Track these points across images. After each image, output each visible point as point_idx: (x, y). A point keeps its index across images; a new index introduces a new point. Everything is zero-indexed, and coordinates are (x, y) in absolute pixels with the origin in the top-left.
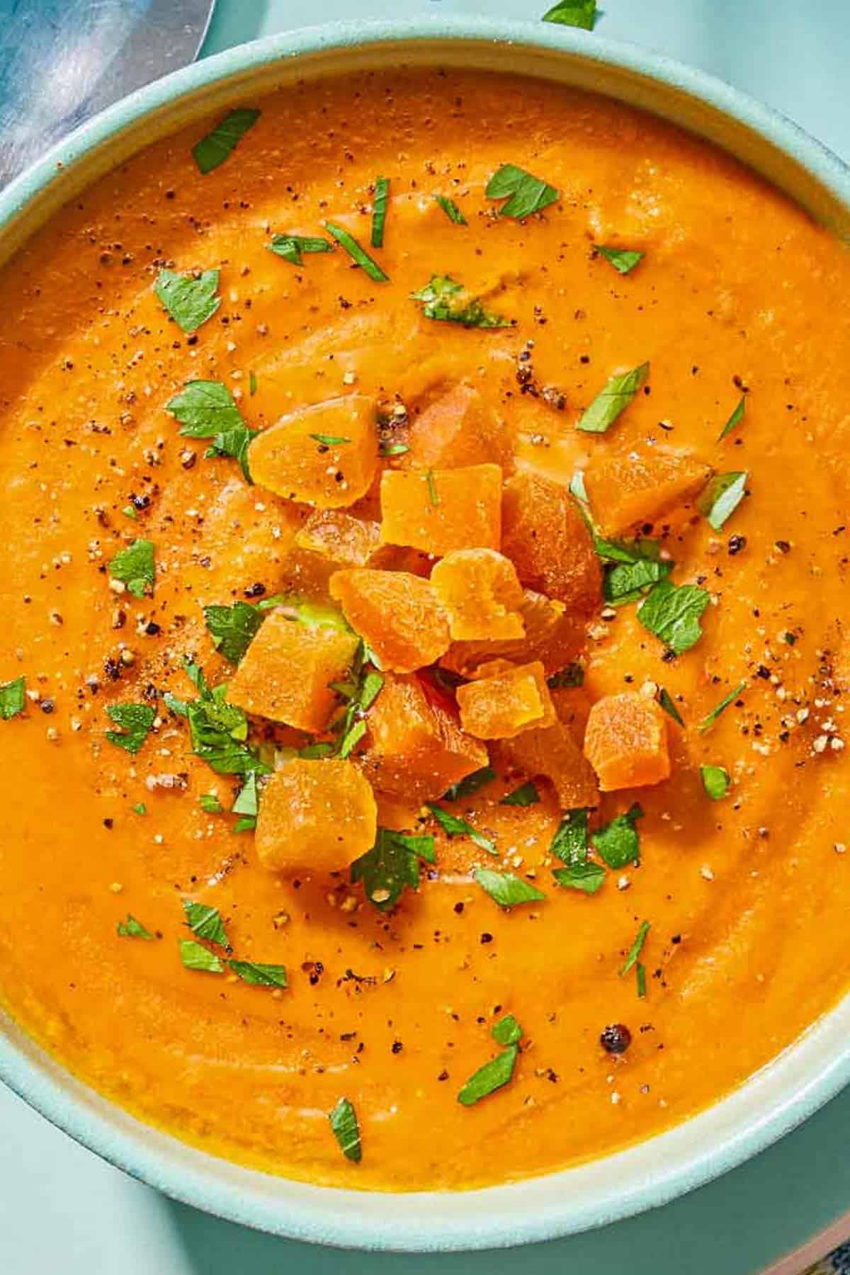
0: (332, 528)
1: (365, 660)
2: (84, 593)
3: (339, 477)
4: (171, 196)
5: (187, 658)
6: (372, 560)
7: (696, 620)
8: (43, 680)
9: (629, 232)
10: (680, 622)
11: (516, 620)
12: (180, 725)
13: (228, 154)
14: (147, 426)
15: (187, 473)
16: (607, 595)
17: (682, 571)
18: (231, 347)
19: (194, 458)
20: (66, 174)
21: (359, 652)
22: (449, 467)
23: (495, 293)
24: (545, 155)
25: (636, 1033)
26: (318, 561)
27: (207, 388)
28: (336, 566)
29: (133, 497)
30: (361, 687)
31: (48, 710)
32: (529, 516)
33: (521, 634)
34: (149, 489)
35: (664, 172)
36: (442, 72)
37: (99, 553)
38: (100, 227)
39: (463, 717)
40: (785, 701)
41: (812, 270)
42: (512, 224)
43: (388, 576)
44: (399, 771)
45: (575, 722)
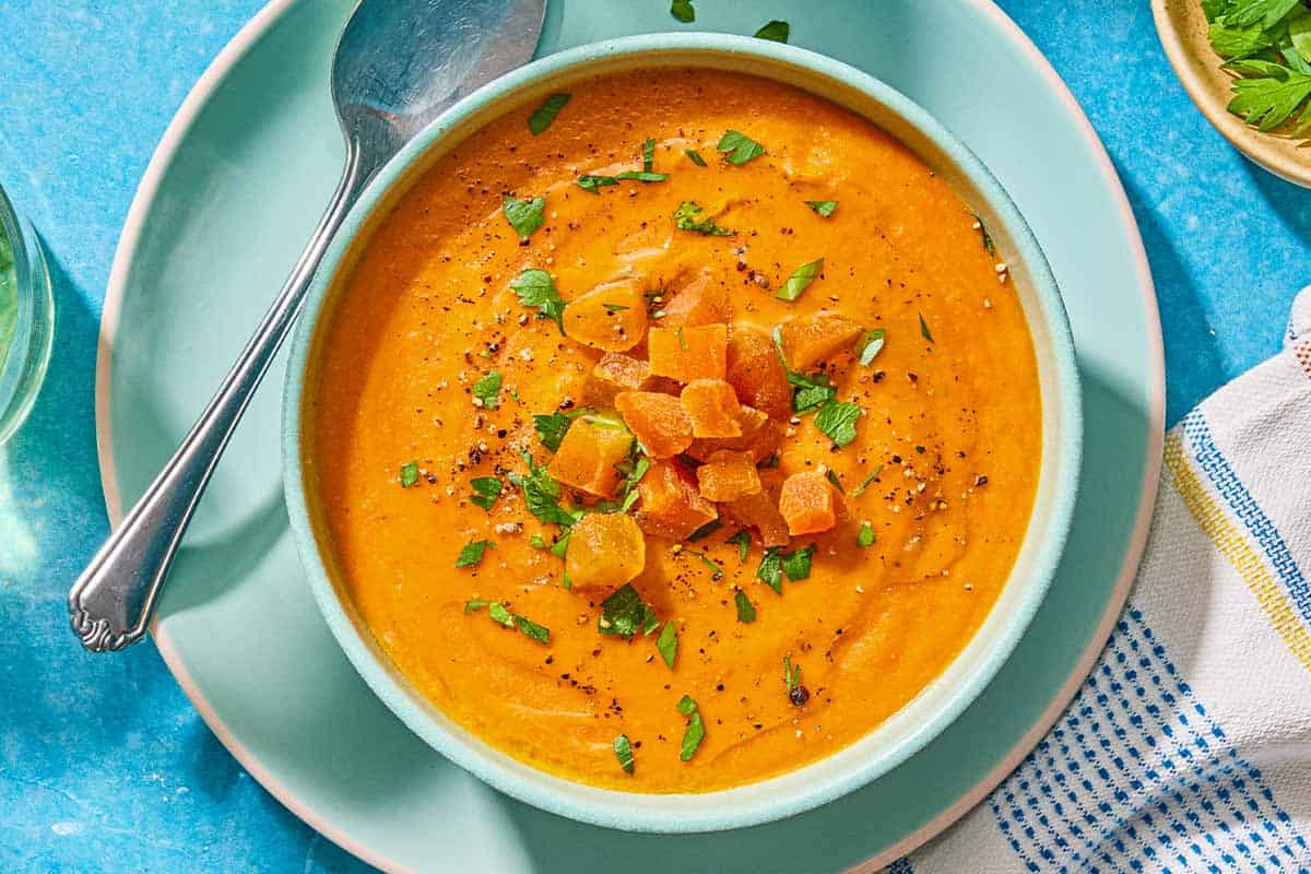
0: (616, 365)
1: (638, 450)
2: (456, 406)
3: (621, 332)
4: (513, 149)
5: (522, 448)
6: (643, 386)
7: (852, 425)
8: (430, 462)
9: (809, 174)
10: (842, 426)
11: (736, 424)
12: (518, 492)
13: (550, 124)
14: (497, 300)
15: (523, 329)
16: (794, 409)
17: (843, 394)
18: (552, 247)
19: (527, 319)
20: (446, 135)
21: (634, 444)
22: (693, 326)
23: (723, 213)
24: (755, 124)
25: (813, 693)
26: (607, 385)
27: (537, 274)
28: (619, 390)
29: (488, 344)
30: (635, 468)
31: (433, 482)
32: (744, 358)
33: (739, 434)
34: (498, 340)
35: (832, 136)
36: (690, 71)
37: (466, 381)
38: (468, 170)
39: (701, 486)
40: (910, 477)
41: (929, 198)
42: (734, 168)
43: (653, 396)
44: (660, 521)
45: (774, 491)
